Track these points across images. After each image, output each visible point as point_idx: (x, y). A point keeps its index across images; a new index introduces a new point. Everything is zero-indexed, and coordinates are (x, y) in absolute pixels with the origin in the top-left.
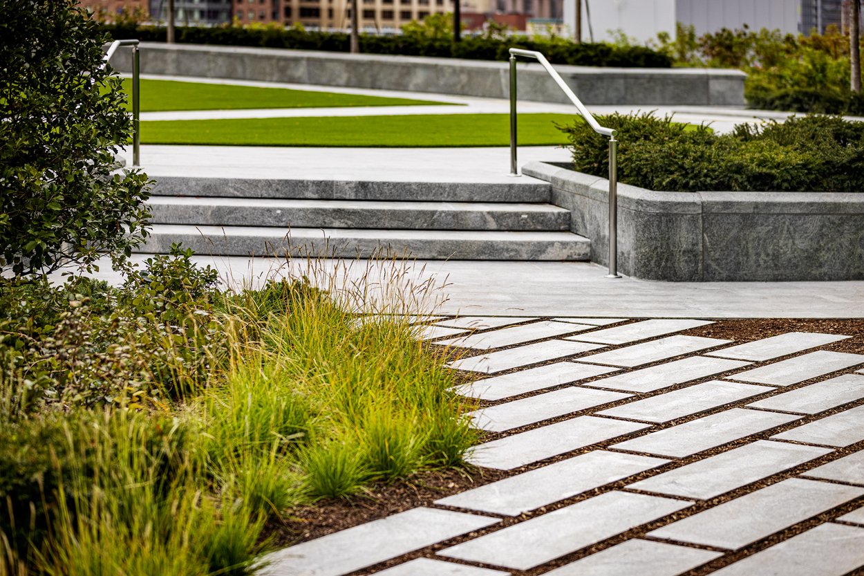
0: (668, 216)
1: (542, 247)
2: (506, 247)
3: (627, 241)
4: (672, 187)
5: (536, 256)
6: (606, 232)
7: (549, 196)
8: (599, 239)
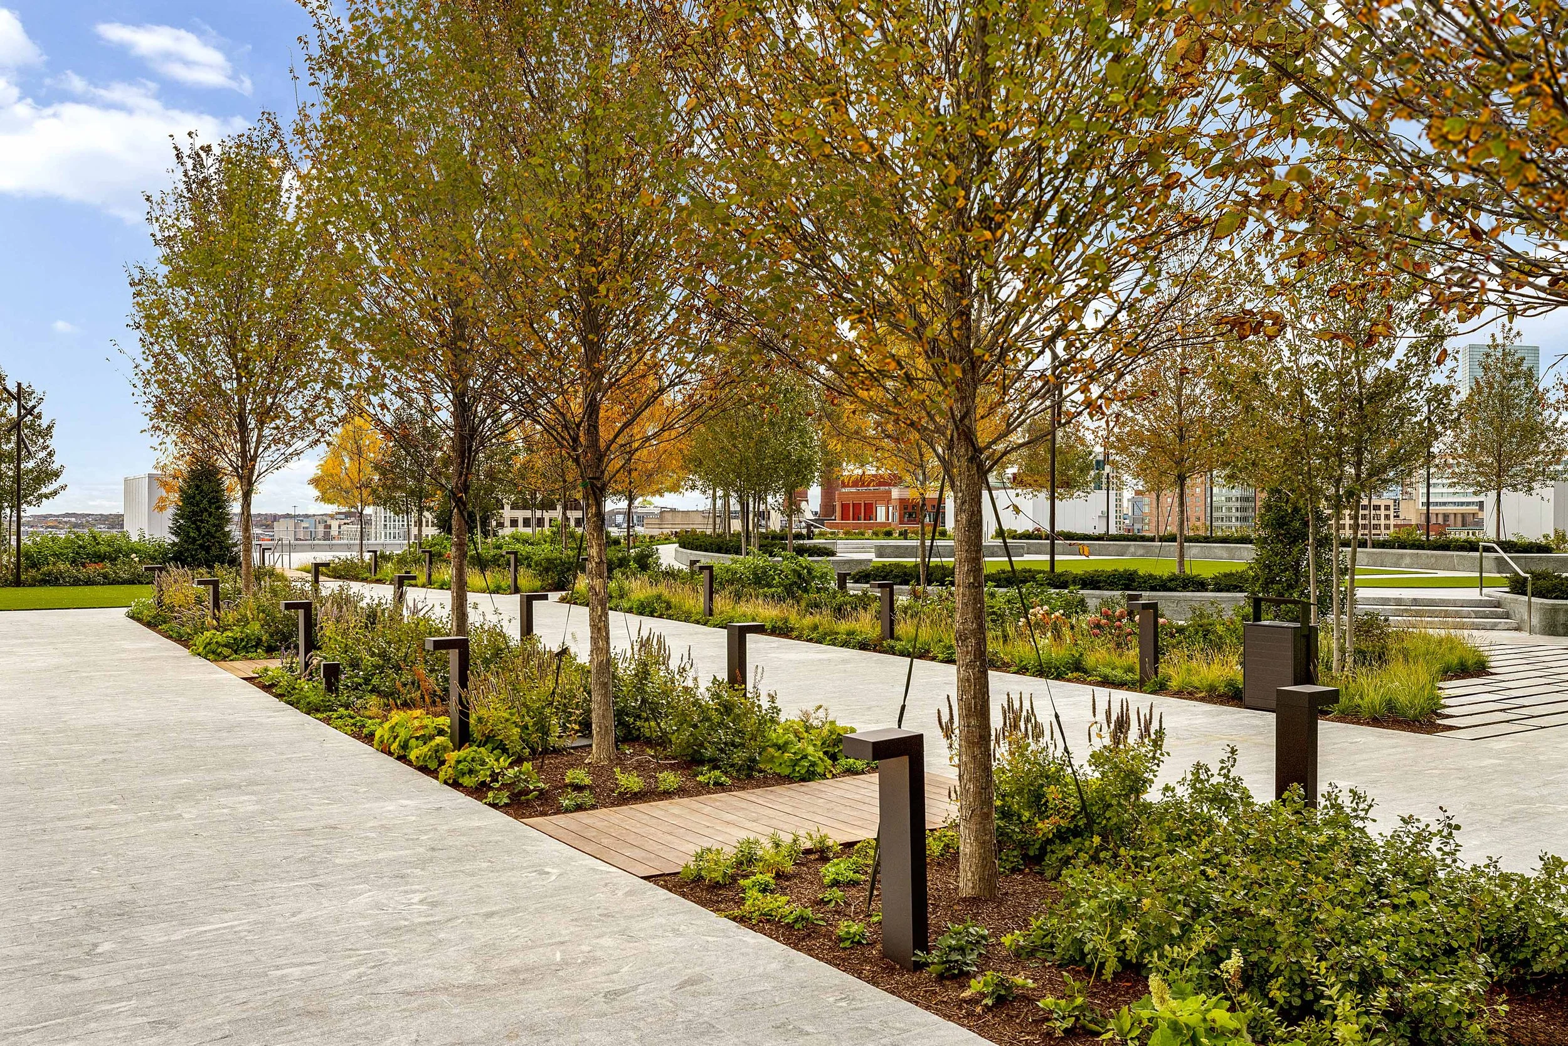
0: (1554, 609)
1: (1496, 624)
2: (1480, 624)
3: (1535, 621)
4: (1556, 598)
5: (1493, 628)
6: (1526, 617)
7: (1498, 605)
8: (1522, 621)
